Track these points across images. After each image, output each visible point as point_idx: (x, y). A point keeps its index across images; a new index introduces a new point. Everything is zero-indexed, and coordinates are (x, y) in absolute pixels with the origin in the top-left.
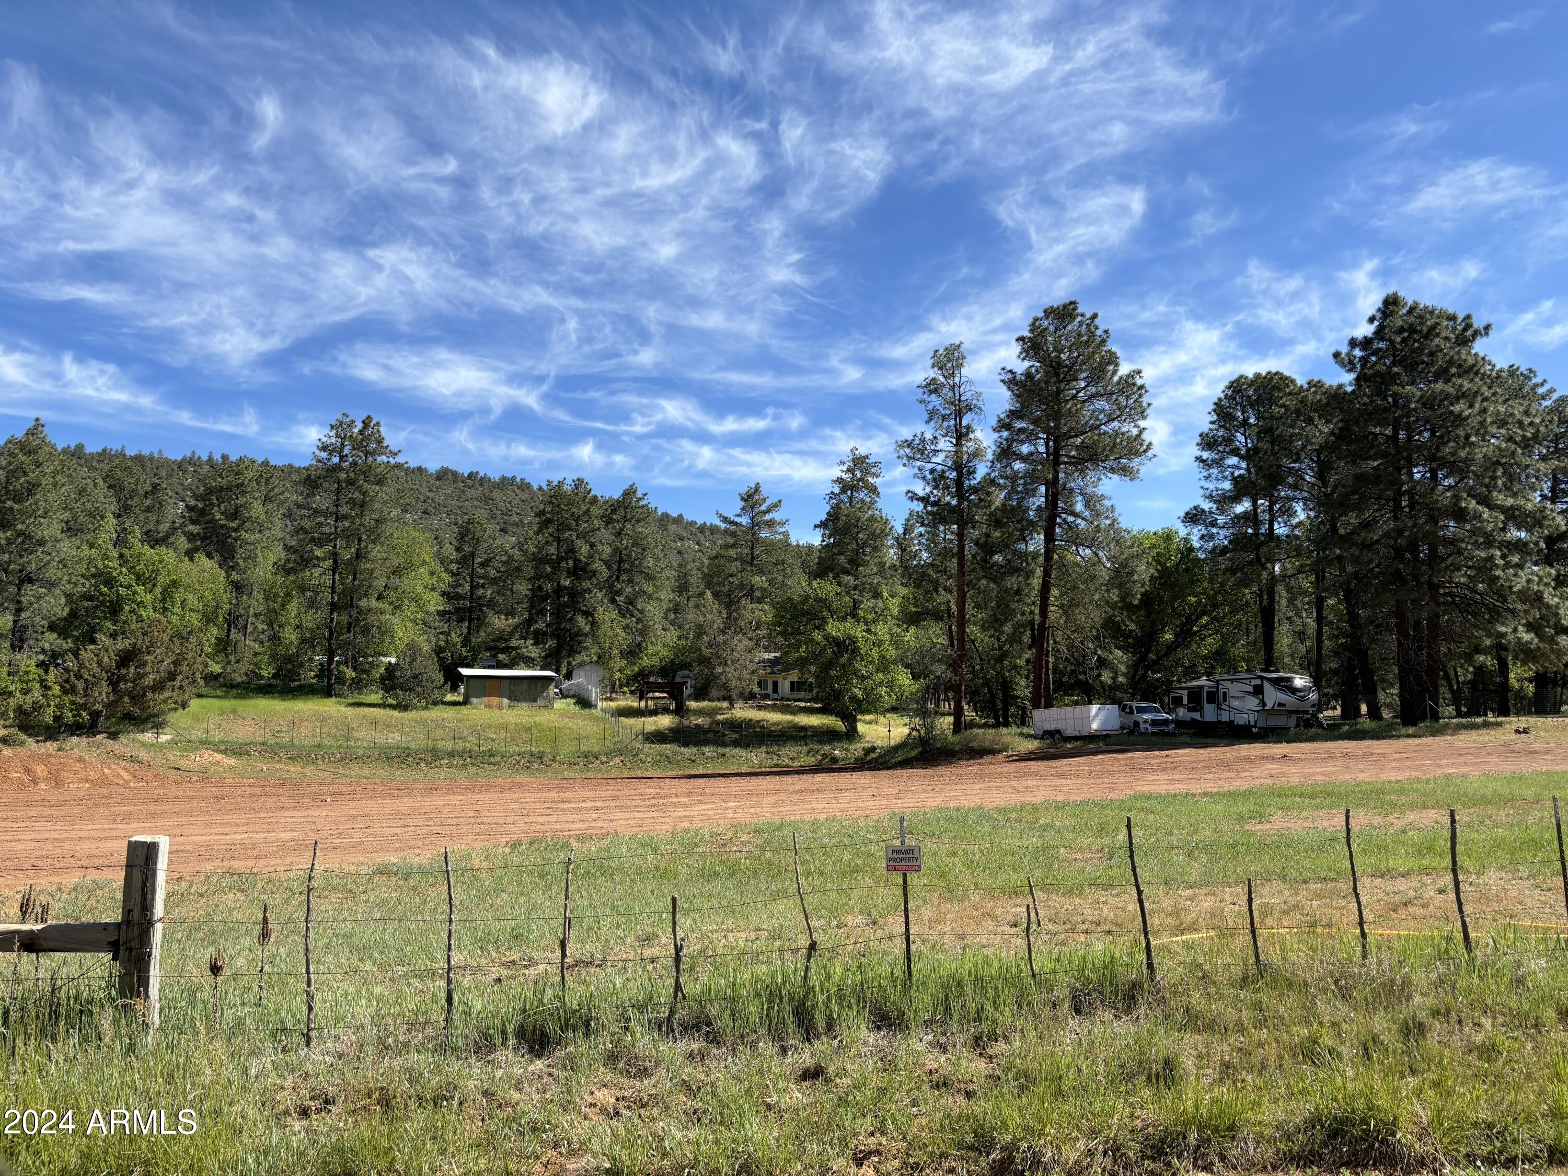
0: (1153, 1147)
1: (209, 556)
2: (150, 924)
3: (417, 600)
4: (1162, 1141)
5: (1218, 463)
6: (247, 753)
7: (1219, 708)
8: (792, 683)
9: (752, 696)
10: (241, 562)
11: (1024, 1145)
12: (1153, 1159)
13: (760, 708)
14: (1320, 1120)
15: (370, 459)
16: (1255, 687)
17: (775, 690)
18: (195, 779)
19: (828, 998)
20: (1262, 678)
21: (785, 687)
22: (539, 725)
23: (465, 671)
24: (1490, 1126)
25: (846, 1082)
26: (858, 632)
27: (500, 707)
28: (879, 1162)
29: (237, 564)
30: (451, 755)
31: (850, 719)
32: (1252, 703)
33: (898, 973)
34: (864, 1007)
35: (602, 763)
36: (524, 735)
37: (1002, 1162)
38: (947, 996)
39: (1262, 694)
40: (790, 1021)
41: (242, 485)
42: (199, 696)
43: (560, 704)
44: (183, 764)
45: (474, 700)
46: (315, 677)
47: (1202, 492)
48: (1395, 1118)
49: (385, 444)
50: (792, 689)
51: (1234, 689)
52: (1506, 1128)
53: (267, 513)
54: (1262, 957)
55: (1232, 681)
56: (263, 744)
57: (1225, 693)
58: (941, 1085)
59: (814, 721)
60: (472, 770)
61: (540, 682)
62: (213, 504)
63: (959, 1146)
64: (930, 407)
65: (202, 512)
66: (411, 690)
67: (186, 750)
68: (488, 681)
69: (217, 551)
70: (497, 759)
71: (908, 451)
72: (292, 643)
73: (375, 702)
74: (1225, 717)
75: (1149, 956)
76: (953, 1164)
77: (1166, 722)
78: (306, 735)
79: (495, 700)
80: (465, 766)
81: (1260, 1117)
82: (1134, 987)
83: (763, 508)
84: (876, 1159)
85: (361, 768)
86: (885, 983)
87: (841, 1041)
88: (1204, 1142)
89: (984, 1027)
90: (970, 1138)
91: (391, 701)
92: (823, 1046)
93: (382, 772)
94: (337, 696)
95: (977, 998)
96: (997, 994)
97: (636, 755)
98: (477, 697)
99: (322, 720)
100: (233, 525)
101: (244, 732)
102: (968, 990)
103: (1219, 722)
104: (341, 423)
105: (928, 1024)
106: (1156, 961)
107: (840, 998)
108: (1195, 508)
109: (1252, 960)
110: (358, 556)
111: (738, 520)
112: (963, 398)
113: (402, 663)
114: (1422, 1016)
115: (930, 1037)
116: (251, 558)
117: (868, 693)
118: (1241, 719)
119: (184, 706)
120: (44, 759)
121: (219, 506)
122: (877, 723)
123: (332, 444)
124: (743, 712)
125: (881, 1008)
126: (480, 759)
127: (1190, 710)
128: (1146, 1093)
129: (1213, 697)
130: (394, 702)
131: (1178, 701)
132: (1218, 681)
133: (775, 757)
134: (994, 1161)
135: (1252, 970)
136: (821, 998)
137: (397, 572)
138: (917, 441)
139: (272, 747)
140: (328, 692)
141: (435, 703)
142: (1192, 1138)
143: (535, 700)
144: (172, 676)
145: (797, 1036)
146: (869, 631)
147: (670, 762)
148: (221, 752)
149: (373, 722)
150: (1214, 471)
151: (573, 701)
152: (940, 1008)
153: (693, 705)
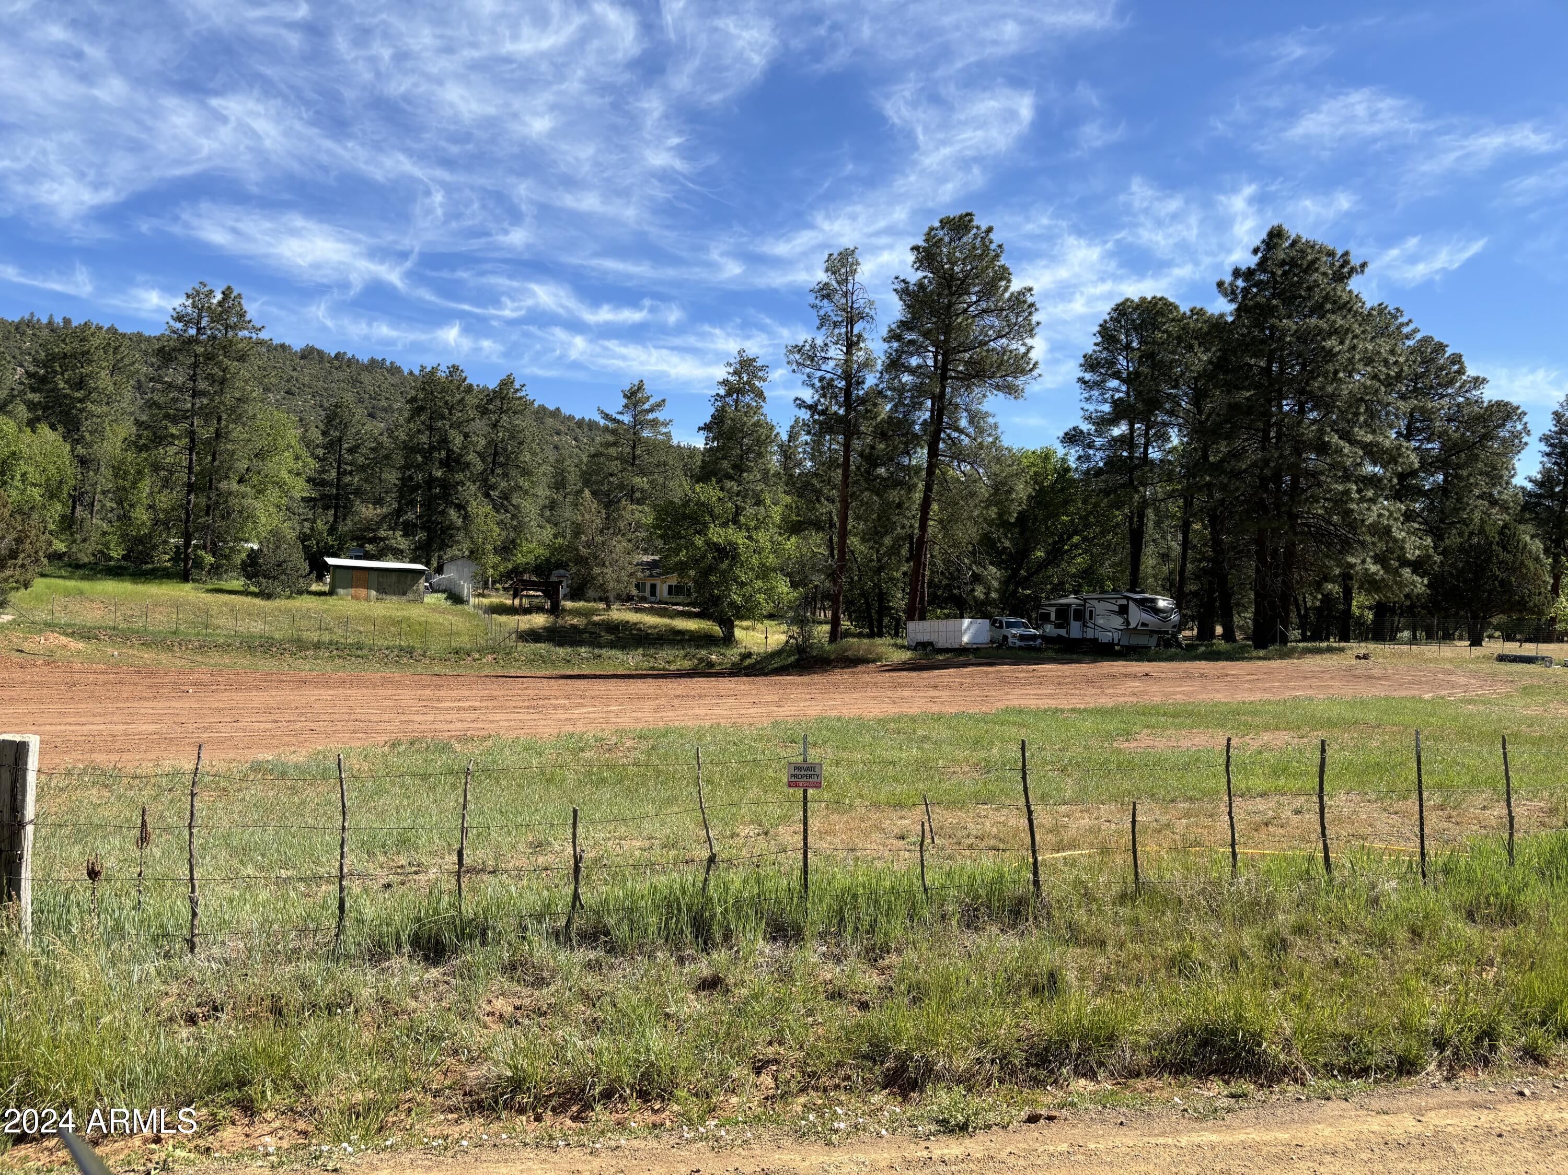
0: (1036, 1056)
1: (53, 427)
2: (21, 825)
3: (280, 484)
4: (1046, 1049)
5: (1099, 385)
6: (96, 637)
7: (1085, 626)
8: (670, 587)
9: (630, 598)
10: (87, 435)
11: (917, 1055)
12: (1037, 1066)
13: (637, 610)
14: (1192, 1031)
15: (230, 334)
16: (1121, 606)
17: (653, 593)
18: (40, 662)
19: (726, 910)
20: (1128, 598)
21: (663, 591)
22: (409, 619)
23: (331, 561)
24: (1348, 1038)
25: (744, 992)
26: (740, 538)
27: (367, 599)
28: (777, 1071)
29: (83, 437)
30: (317, 646)
31: (728, 625)
32: (1117, 622)
33: (795, 885)
34: (761, 918)
35: (475, 660)
36: (392, 629)
37: (896, 1069)
38: (841, 908)
39: (1127, 613)
40: (688, 931)
41: (88, 352)
42: (43, 575)
43: (430, 599)
44: (26, 646)
45: (341, 591)
46: (169, 560)
47: (1082, 413)
48: (1262, 1030)
49: (247, 319)
50: (670, 593)
51: (1100, 607)
52: (1362, 1039)
53: (115, 384)
54: (1141, 875)
55: (1099, 600)
56: (114, 628)
57: (1091, 612)
58: (836, 995)
59: (692, 625)
60: (339, 662)
61: (410, 576)
62: (55, 372)
63: (857, 1055)
64: (822, 313)
65: (43, 380)
66: (275, 578)
67: (30, 632)
68: (355, 572)
69: (59, 422)
70: (365, 652)
71: (798, 356)
72: (143, 523)
73: (236, 589)
74: (1090, 634)
75: (1036, 874)
76: (849, 1072)
77: (1034, 637)
78: (160, 621)
79: (363, 592)
80: (332, 658)
81: (1136, 1028)
82: (1020, 902)
83: (647, 406)
84: (775, 1068)
85: (221, 656)
86: (782, 894)
87: (737, 952)
88: (1085, 1050)
89: (878, 939)
90: (865, 1048)
91: (252, 588)
92: (720, 956)
93: (245, 661)
94: (194, 581)
95: (871, 911)
96: (889, 908)
97: (509, 653)
98: (343, 588)
99: (178, 606)
100: (78, 395)
101: (92, 615)
102: (862, 902)
103: (1084, 639)
104: (198, 293)
105: (823, 936)
106: (1042, 878)
107: (737, 909)
108: (1075, 429)
109: (1131, 878)
110: (218, 435)
111: (620, 417)
112: (855, 306)
113: (265, 550)
114: (1285, 933)
115: (824, 948)
116: (98, 431)
117: (748, 599)
118: (1105, 637)
119: (26, 585)
121: (62, 374)
122: (754, 629)
123: (187, 314)
124: (620, 614)
125: (777, 920)
126: (347, 651)
127: (1057, 626)
128: (1030, 1004)
129: (1079, 615)
130: (257, 590)
131: (1045, 618)
132: (1085, 600)
133: (652, 660)
134: (888, 1070)
135: (1131, 888)
136: (719, 910)
137: (260, 455)
138: (807, 347)
139: (123, 631)
140: (185, 577)
141: (300, 593)
142: (1075, 1046)
143: (404, 594)
144: (13, 554)
145: (695, 946)
146: (750, 538)
147: (544, 662)
148: (67, 635)
149: (233, 610)
150: (1096, 393)
151: (445, 596)
152: (835, 921)
153: (568, 604)
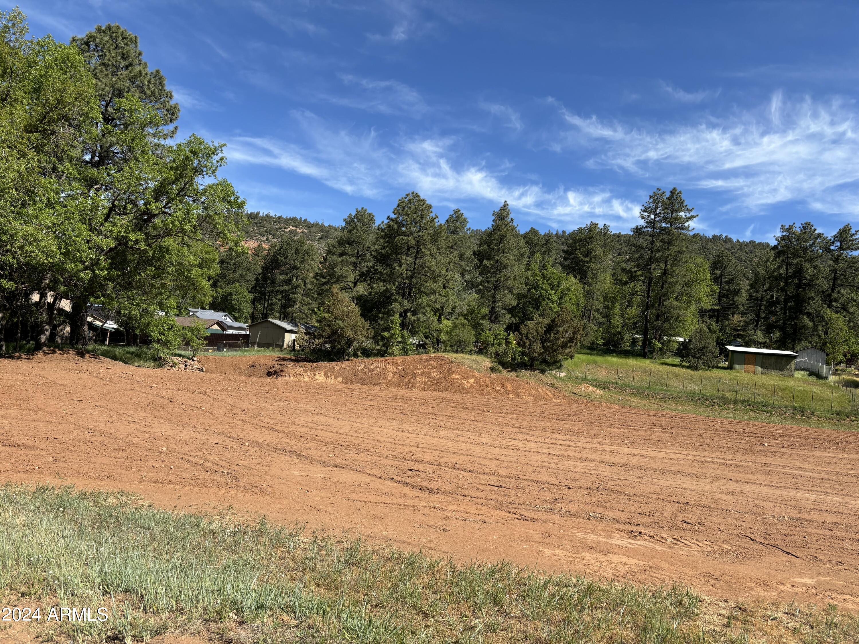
6: (608, 388)
18: (585, 401)
23: (731, 348)
27: (755, 373)
29: (588, 281)
30: (735, 402)
41: (592, 237)
42: (578, 353)
43: (798, 374)
44: (576, 390)
45: (737, 366)
49: (684, 205)
56: (616, 383)
60: (752, 414)
61: (784, 358)
65: (571, 254)
66: (698, 358)
67: (576, 383)
68: (746, 355)
73: (675, 363)
79: (751, 367)
80: (746, 411)
91: (685, 364)
99: (646, 371)
101: (602, 375)
104: (656, 194)
110: (665, 273)
113: (694, 341)
116: (595, 277)
119: (572, 357)
120: (510, 380)
121: (580, 249)
123: (650, 207)
130: (688, 364)
137: (688, 284)
139: (621, 385)
140: (643, 355)
141: (714, 367)
143: (781, 370)
144: (571, 340)
148: (593, 386)
149: (676, 376)
151: (808, 373)
